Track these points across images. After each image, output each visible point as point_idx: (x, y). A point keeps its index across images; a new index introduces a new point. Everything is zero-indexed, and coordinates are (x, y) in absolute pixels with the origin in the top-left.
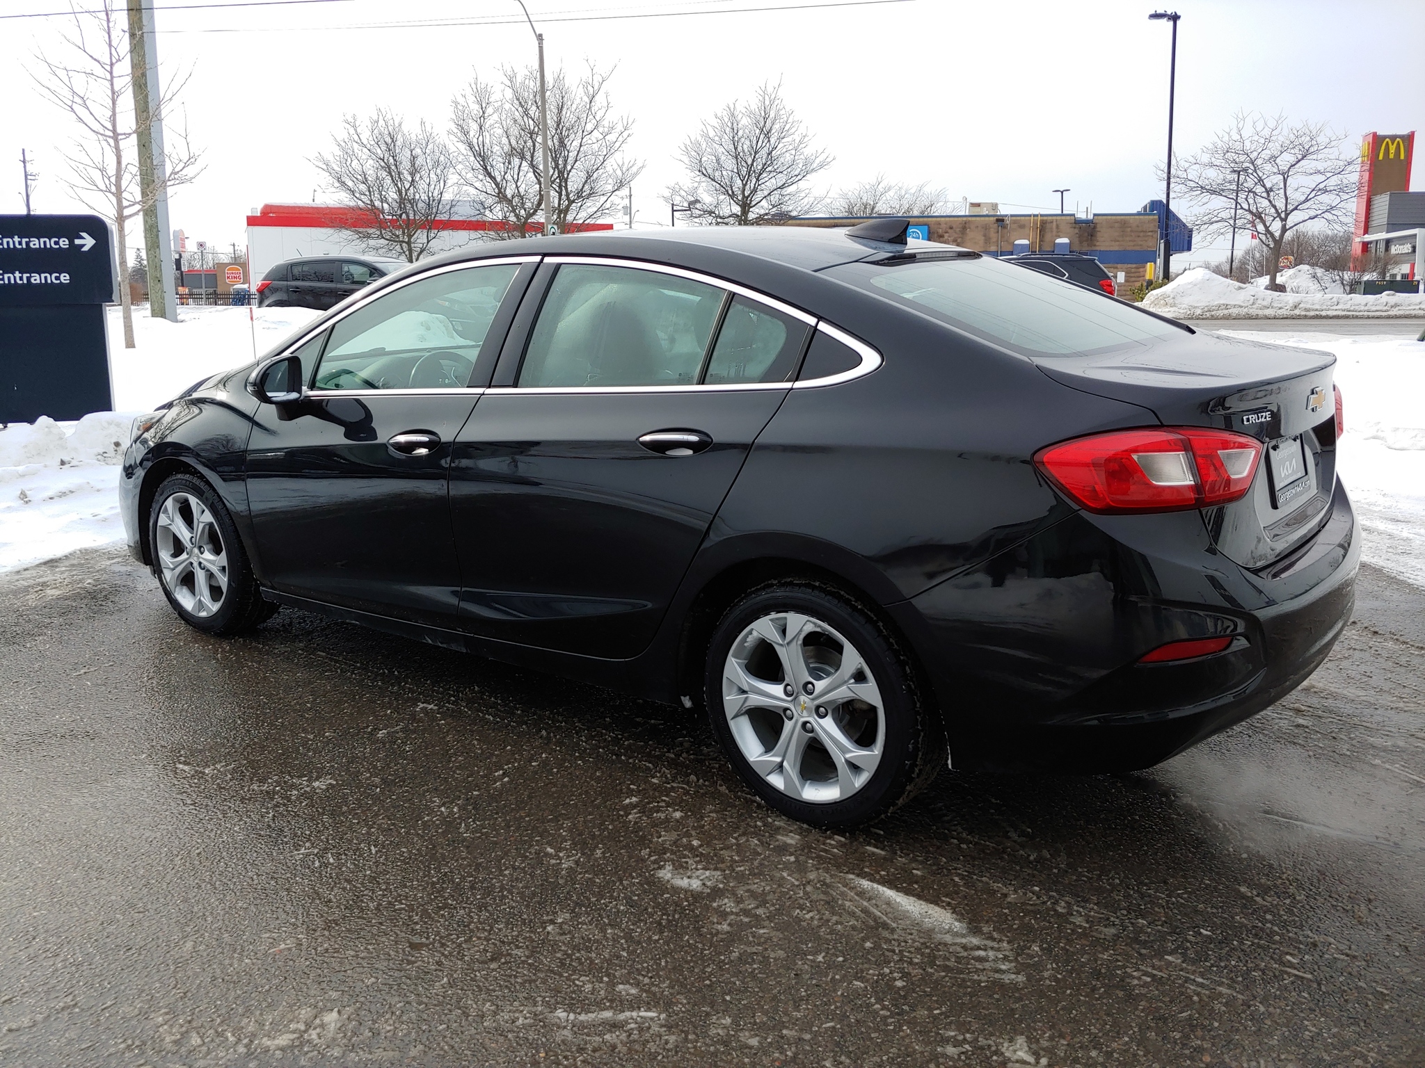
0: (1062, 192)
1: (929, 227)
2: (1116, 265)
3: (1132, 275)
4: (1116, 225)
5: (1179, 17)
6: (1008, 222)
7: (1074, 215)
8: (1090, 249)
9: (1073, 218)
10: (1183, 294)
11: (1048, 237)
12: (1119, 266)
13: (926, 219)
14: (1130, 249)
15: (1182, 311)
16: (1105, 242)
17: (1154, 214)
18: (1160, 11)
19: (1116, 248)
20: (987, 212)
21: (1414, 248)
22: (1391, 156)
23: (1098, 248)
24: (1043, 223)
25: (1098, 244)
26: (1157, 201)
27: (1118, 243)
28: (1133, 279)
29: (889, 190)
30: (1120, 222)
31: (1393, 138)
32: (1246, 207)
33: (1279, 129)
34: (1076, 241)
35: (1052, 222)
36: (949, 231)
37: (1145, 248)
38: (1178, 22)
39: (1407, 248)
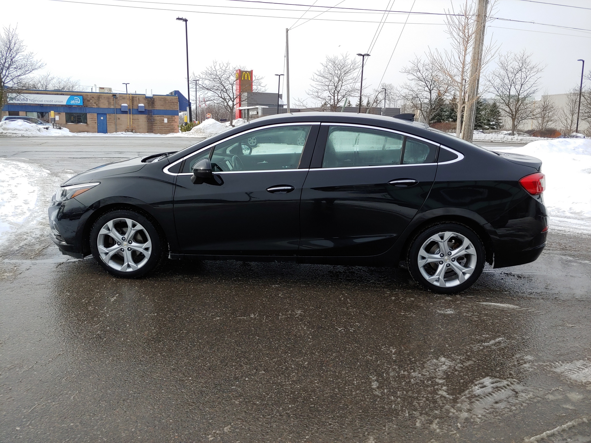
0: (126, 84)
1: (83, 97)
2: (163, 116)
3: (170, 120)
4: (162, 99)
5: (187, 20)
6: (118, 96)
7: (145, 95)
8: (153, 109)
9: (145, 96)
10: (207, 128)
11: (135, 103)
12: (165, 116)
13: (81, 93)
14: (168, 109)
15: (207, 135)
16: (158, 106)
17: (177, 96)
18: (180, 17)
19: (163, 109)
20: (107, 92)
21: (258, 112)
22: (246, 79)
23: (156, 109)
24: (133, 97)
25: (155, 107)
26: (177, 91)
27: (163, 107)
28: (170, 121)
29: (54, 78)
30: (163, 98)
31: (246, 72)
32: (220, 96)
33: (228, 67)
34: (147, 105)
35: (136, 97)
36: (92, 99)
37: (174, 109)
38: (187, 22)
39: (255, 113)
